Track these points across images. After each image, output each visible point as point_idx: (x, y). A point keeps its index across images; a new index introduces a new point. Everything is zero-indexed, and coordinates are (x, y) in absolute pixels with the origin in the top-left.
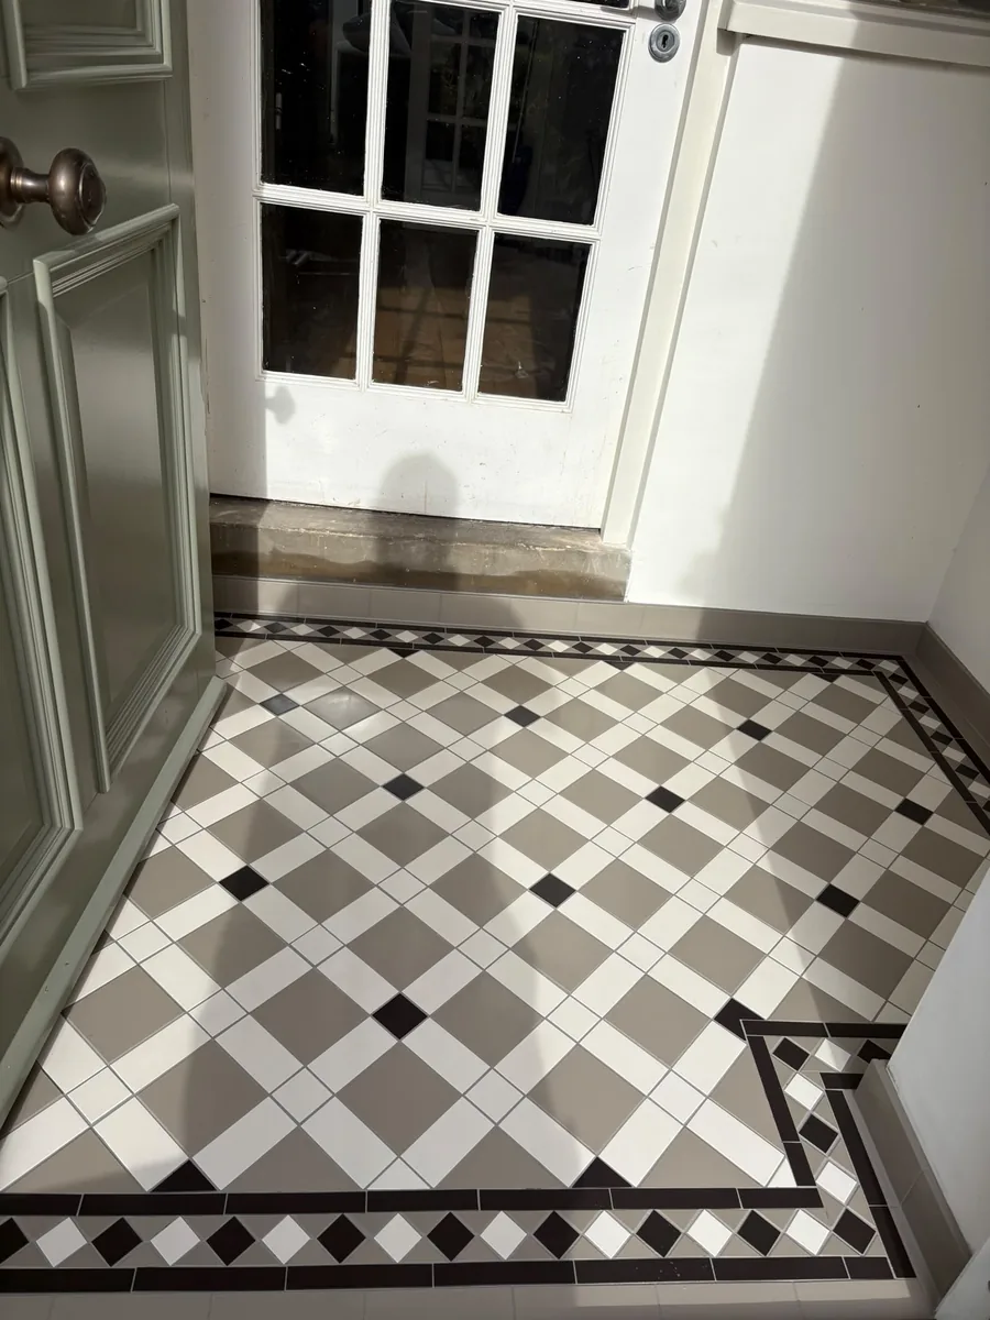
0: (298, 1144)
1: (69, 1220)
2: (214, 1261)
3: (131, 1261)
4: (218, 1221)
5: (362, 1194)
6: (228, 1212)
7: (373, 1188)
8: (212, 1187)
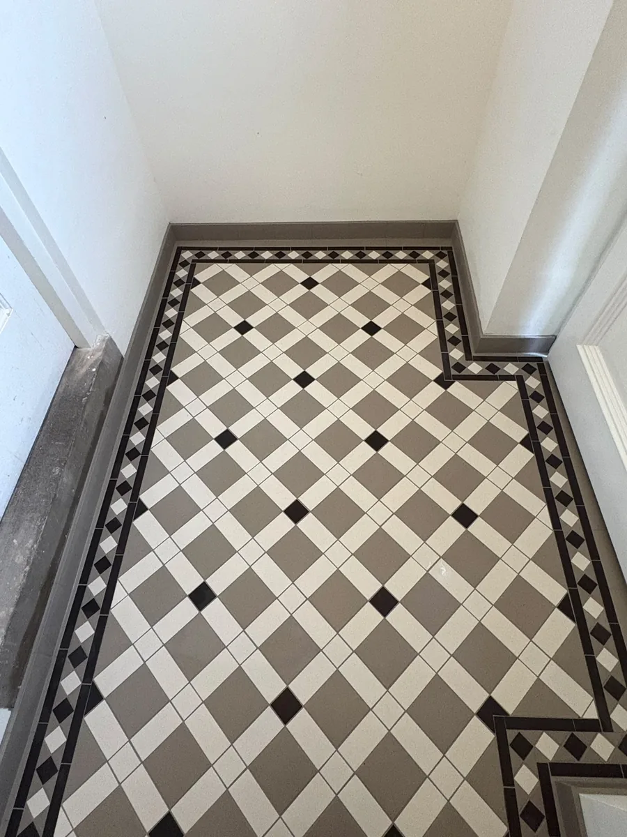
0: (538, 559)
1: (597, 659)
2: (597, 590)
3: (606, 626)
4: (582, 592)
5: (555, 531)
6: (576, 587)
7: (551, 526)
8: (567, 595)
